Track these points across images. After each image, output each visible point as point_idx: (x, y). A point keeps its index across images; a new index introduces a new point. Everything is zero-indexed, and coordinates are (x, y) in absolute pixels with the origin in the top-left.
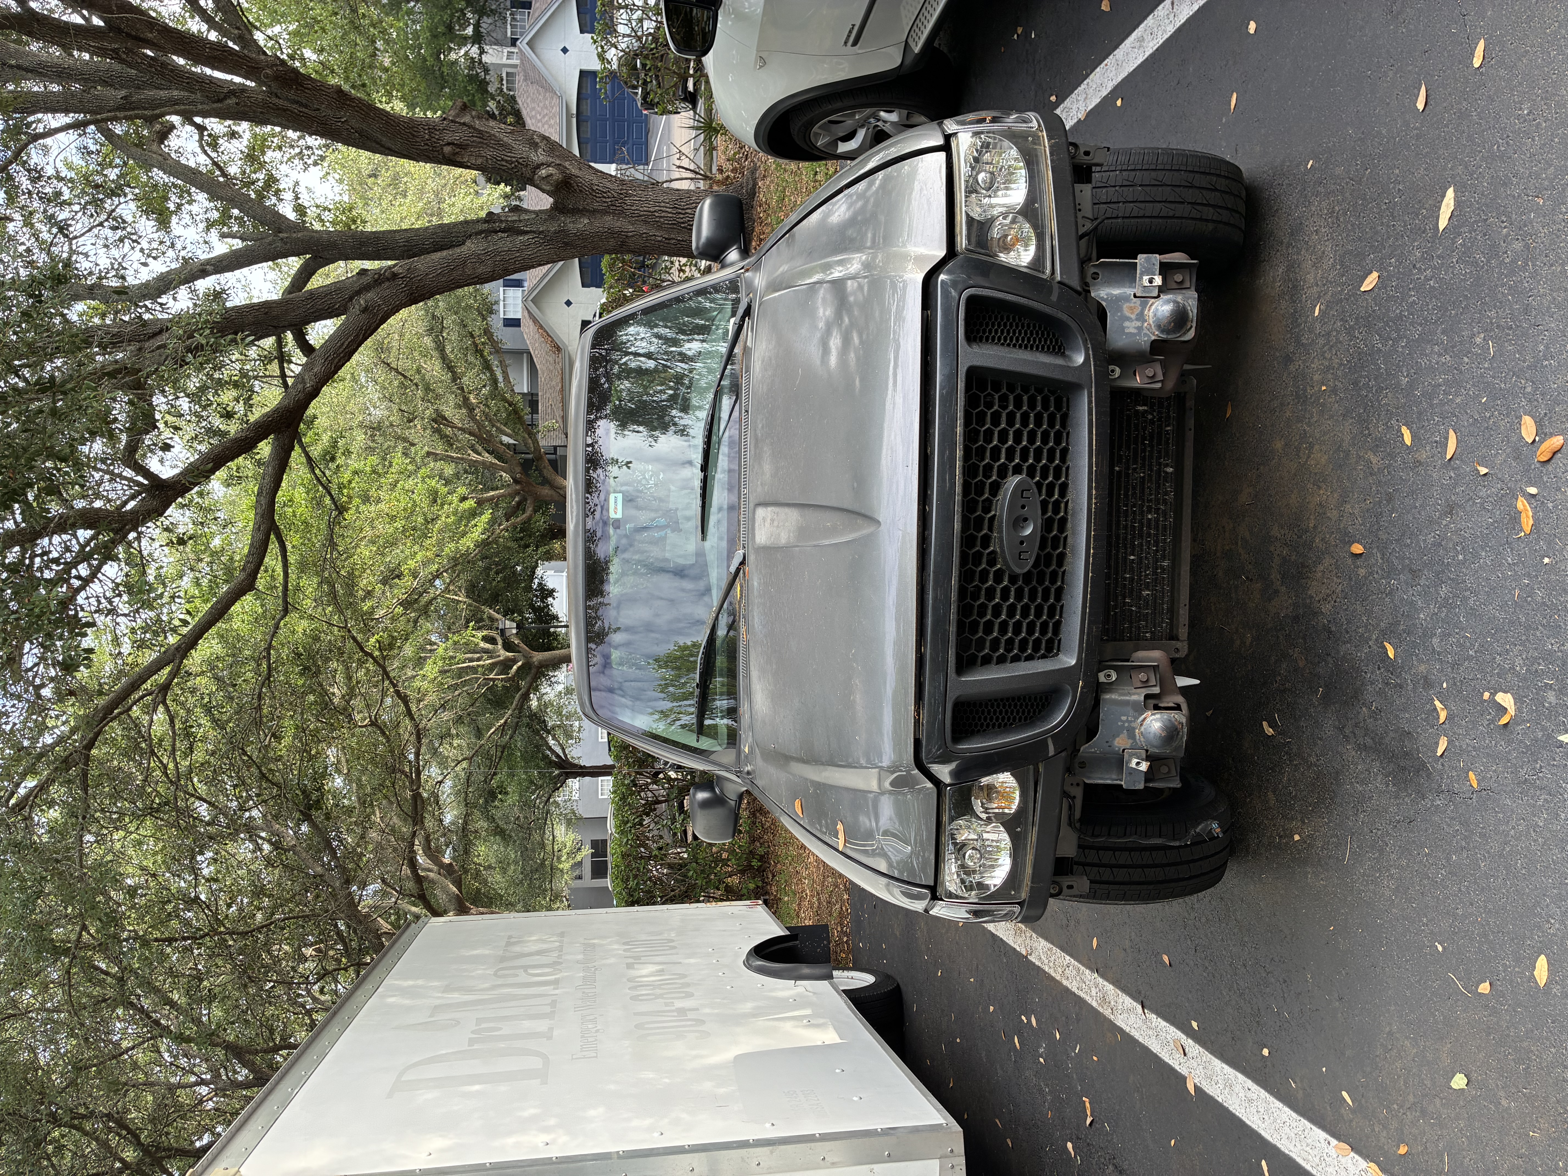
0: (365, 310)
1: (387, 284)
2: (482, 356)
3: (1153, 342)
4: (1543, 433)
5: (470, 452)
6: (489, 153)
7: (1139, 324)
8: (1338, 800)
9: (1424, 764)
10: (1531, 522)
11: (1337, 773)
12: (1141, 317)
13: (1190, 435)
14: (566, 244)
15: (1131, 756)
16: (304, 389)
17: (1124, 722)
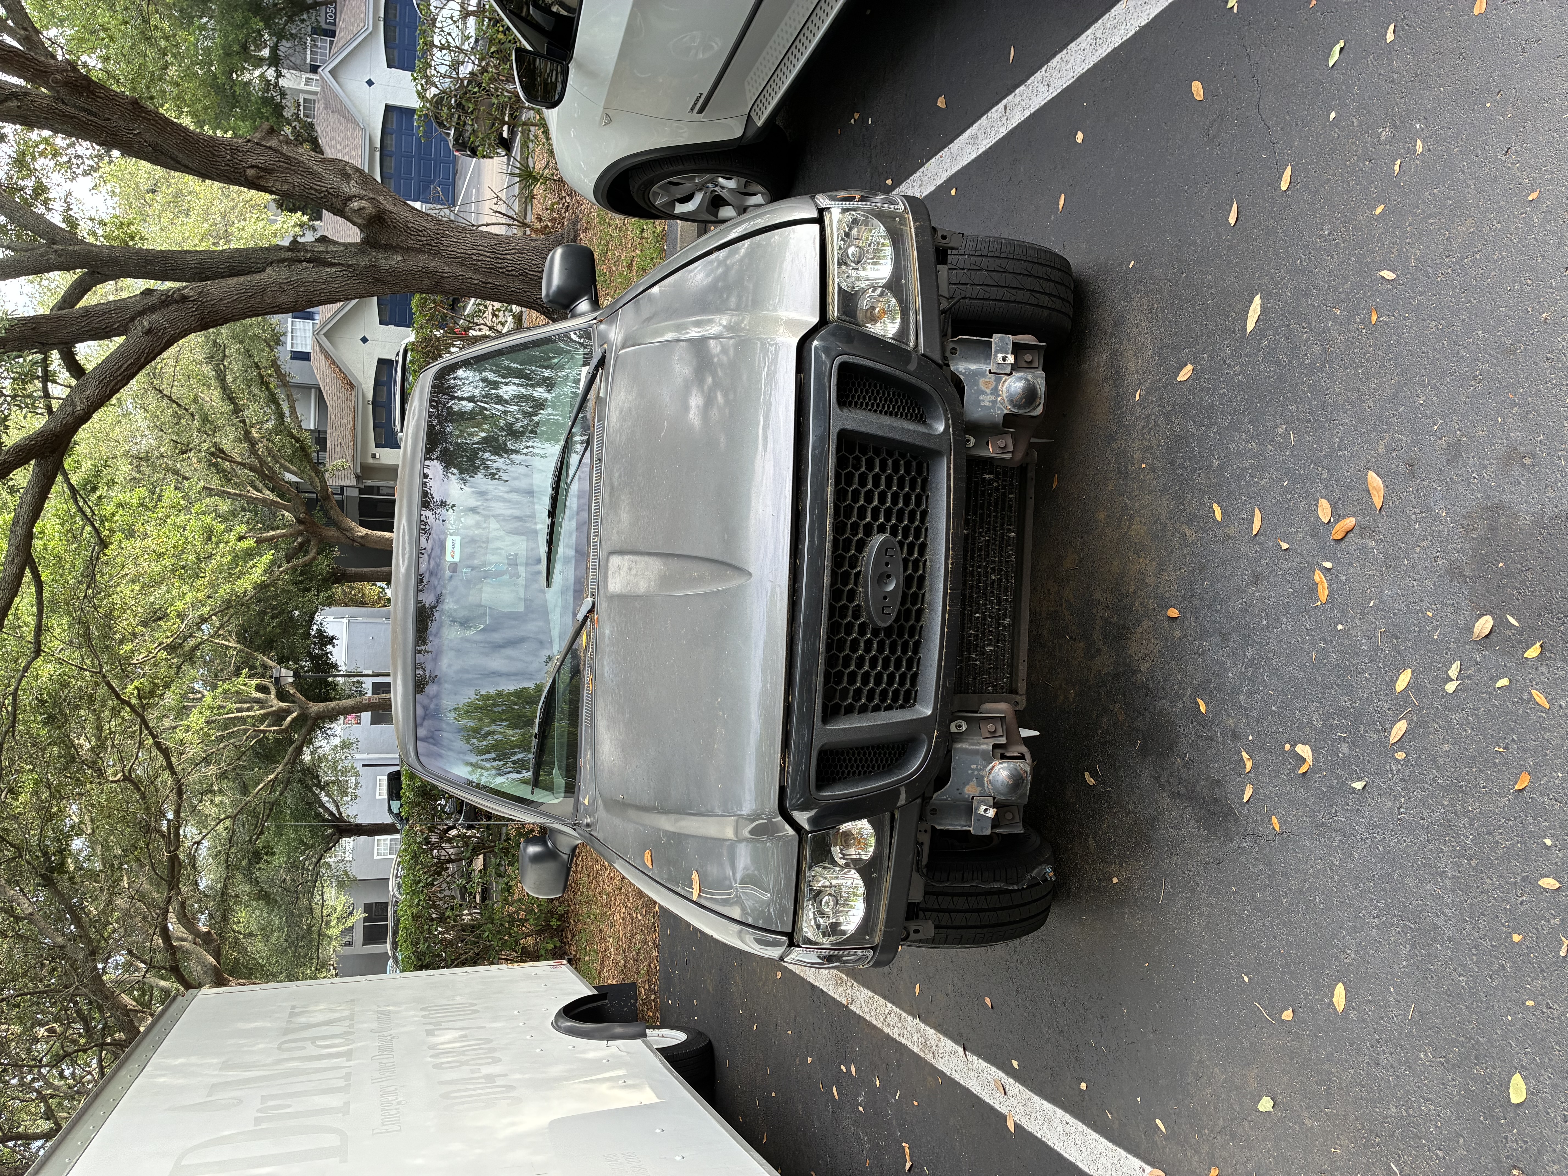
0: (148, 332)
1: (175, 306)
2: (268, 388)
3: (1006, 415)
4: (1337, 516)
5: (249, 488)
6: (296, 180)
7: (993, 398)
8: (1153, 844)
9: (1231, 810)
10: (1327, 593)
11: (1153, 819)
12: (995, 391)
13: (1031, 503)
14: (377, 280)
15: (980, 803)
16: (74, 412)
17: (973, 770)
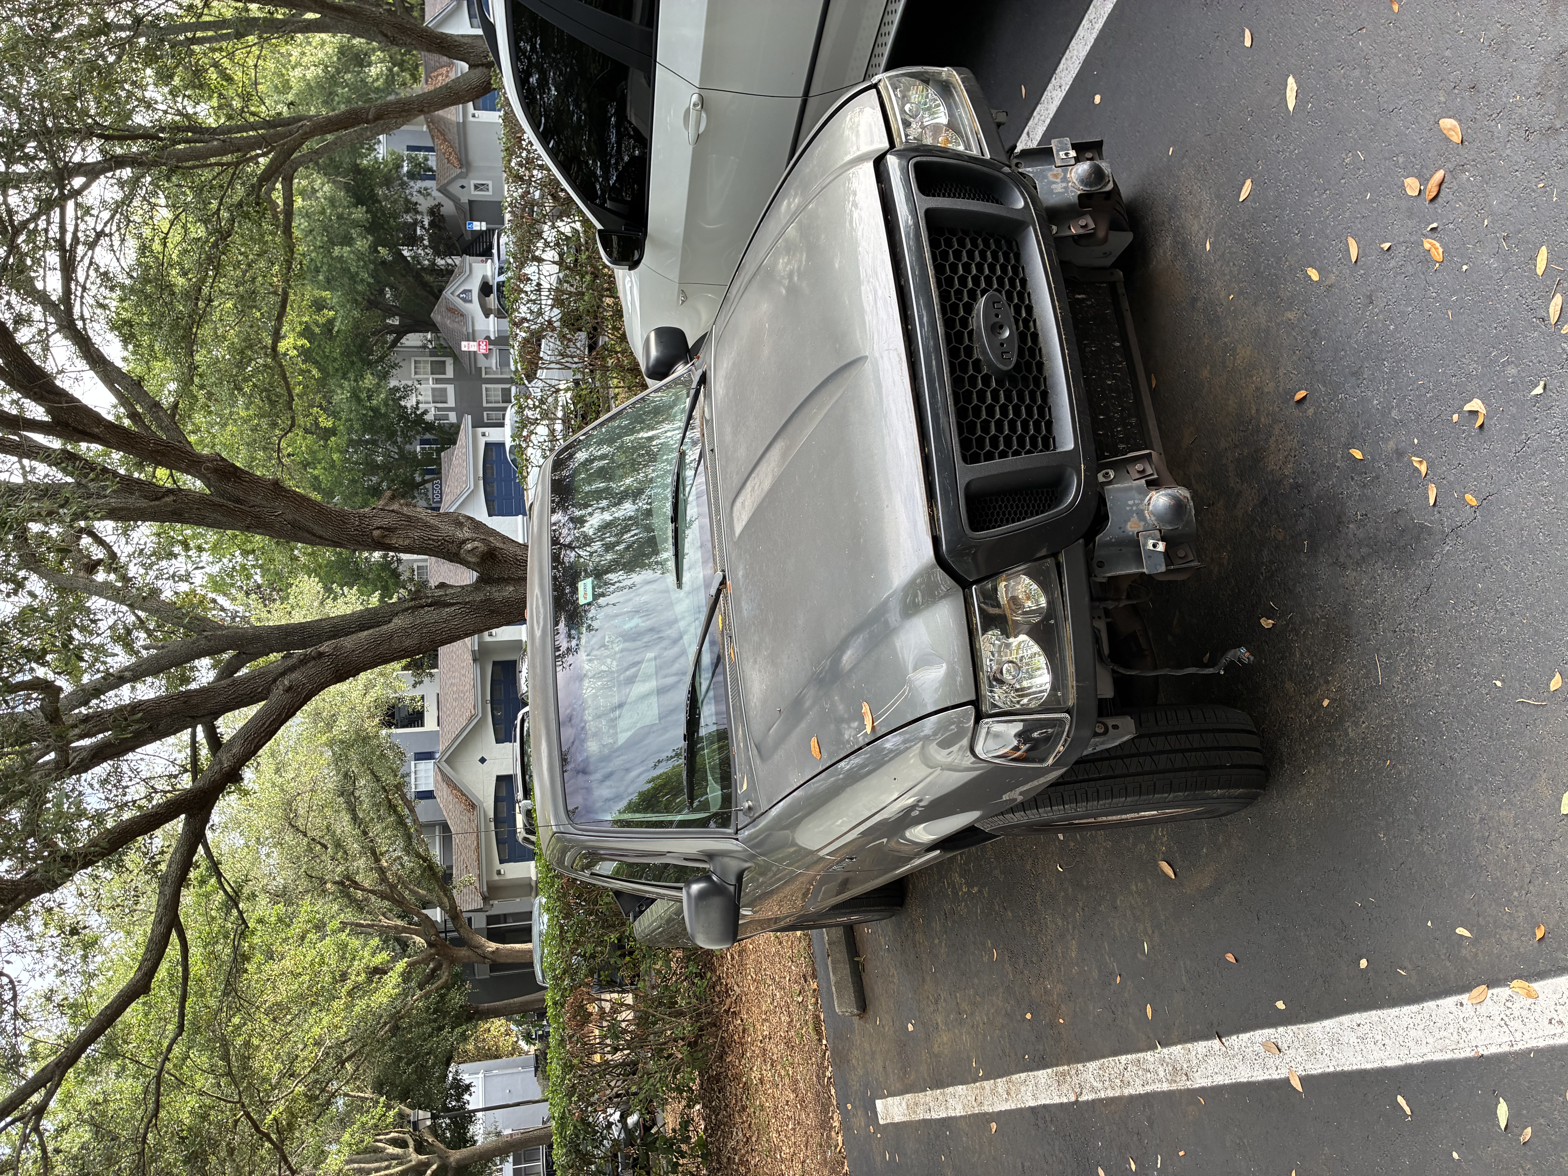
0: (289, 689)
1: (312, 663)
3: (1080, 196)
5: (381, 917)
6: (416, 534)
7: (1064, 185)
10: (1441, 250)
11: (1345, 606)
12: (1065, 180)
13: (1128, 315)
14: (492, 612)
15: (1146, 538)
17: (1131, 506)
